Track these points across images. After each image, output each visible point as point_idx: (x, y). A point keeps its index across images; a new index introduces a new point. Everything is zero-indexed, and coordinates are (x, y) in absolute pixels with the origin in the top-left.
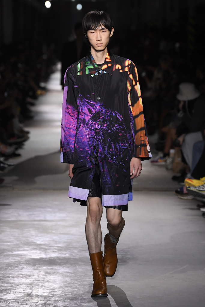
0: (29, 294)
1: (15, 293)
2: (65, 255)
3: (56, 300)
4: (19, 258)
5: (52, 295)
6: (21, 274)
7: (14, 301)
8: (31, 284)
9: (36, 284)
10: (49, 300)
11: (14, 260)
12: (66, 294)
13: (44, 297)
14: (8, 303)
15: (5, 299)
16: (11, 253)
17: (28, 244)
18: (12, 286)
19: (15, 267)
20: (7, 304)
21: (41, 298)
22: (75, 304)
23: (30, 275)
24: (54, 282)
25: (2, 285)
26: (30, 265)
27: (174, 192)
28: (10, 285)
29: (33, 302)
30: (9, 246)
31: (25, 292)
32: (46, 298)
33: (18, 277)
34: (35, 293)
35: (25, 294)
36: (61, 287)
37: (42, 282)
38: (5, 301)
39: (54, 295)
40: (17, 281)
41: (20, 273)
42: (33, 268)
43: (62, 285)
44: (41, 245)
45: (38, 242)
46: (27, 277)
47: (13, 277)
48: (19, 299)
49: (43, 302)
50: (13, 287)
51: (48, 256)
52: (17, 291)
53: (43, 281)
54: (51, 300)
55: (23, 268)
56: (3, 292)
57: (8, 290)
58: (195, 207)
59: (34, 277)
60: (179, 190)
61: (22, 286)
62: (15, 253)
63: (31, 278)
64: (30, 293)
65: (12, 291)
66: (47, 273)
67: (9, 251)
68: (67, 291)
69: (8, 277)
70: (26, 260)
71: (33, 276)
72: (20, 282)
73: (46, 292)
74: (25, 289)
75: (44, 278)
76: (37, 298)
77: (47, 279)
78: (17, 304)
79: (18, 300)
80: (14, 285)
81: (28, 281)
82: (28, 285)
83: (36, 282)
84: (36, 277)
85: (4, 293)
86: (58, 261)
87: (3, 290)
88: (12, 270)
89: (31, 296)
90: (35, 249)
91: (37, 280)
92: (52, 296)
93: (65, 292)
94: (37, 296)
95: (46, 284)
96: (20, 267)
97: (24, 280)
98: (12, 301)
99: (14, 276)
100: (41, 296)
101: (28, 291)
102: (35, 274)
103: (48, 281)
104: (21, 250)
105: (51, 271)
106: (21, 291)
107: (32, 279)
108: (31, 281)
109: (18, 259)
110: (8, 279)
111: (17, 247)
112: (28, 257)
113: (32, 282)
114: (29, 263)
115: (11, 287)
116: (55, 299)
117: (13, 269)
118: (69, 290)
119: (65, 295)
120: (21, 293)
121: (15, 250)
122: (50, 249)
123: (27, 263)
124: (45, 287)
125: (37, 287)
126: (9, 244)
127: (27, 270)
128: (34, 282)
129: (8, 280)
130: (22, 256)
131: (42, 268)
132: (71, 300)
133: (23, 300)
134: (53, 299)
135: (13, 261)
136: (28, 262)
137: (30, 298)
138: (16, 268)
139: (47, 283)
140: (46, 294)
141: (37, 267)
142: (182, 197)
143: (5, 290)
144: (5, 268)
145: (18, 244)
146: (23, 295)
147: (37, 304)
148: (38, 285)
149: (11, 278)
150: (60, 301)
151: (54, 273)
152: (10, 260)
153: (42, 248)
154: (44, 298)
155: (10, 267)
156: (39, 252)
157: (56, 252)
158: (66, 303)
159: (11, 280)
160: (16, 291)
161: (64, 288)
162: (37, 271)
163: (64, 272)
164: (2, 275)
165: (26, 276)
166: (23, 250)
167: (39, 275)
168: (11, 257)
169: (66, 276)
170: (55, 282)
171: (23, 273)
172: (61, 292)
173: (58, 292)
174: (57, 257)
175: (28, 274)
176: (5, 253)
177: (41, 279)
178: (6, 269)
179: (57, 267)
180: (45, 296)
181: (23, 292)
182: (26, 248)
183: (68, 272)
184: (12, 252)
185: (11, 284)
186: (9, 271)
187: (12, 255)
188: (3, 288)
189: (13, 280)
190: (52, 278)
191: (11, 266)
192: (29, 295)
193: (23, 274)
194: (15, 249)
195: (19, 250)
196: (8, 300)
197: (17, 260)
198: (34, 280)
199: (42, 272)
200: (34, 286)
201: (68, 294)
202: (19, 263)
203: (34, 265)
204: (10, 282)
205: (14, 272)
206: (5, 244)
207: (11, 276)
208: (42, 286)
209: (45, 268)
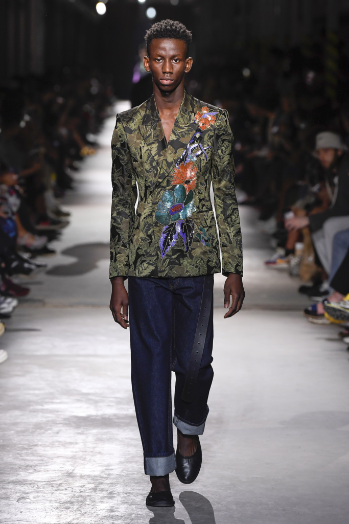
0: (70, 473)
1: (47, 471)
2: (128, 410)
3: (113, 483)
4: (54, 416)
5: (106, 474)
6: (57, 442)
7: (46, 484)
8: (73, 458)
9: (80, 458)
10: (102, 483)
11: (46, 418)
12: (129, 473)
13: (94, 478)
14: (36, 486)
15: (31, 481)
16: (39, 407)
17: (68, 393)
18: (42, 460)
19: (47, 430)
20: (35, 488)
21: (89, 480)
22: (143, 490)
23: (71, 443)
24: (109, 454)
25: (27, 458)
26: (71, 426)
27: (302, 313)
28: (39, 458)
29: (76, 486)
30: (37, 395)
31: (62, 469)
32: (97, 480)
33: (52, 445)
34: (78, 471)
35: (63, 472)
36: (121, 463)
37: (90, 453)
38: (30, 484)
39: (109, 475)
40: (50, 452)
41: (55, 439)
42: (76, 431)
43: (123, 460)
44: (88, 394)
45: (85, 391)
46: (67, 446)
47: (45, 446)
48: (53, 481)
49: (92, 486)
50: (44, 462)
51: (100, 413)
52: (50, 467)
53: (92, 452)
54: (104, 482)
55: (60, 431)
56: (27, 470)
57: (36, 466)
58: (336, 336)
59: (77, 446)
60: (310, 309)
61: (58, 460)
62: (46, 407)
63: (73, 447)
64: (70, 471)
65: (42, 468)
66: (99, 440)
67: (37, 403)
68: (130, 469)
69: (36, 445)
70: (65, 419)
71: (77, 443)
72: (55, 454)
73: (96, 470)
74: (64, 464)
75: (94, 448)
76: (82, 480)
77: (97, 450)
78: (50, 488)
79: (52, 483)
80: (46, 459)
81: (68, 452)
82: (67, 458)
83: (81, 454)
84: (81, 446)
85: (30, 471)
86: (116, 420)
87: (27, 466)
88: (43, 435)
89: (73, 477)
90: (78, 401)
91: (83, 451)
92: (106, 476)
93: (127, 471)
94: (82, 477)
95: (97, 458)
96: (55, 429)
97: (61, 451)
98: (41, 484)
99: (45, 444)
100: (89, 476)
101: (68, 467)
102: (78, 441)
103: (100, 453)
104: (57, 403)
105: (104, 436)
106: (57, 467)
107: (74, 450)
108: (72, 452)
109: (51, 416)
110: (36, 448)
111: (51, 397)
112: (68, 414)
113: (75, 454)
114: (69, 424)
115: (41, 462)
116: (111, 481)
117: (44, 433)
118: (133, 467)
119: (127, 475)
120: (56, 472)
121: (46, 403)
122: (103, 401)
123: (66, 424)
124: (94, 461)
125: (83, 462)
126: (37, 392)
127: (67, 434)
128: (77, 453)
129: (36, 451)
130: (58, 412)
131: (90, 432)
132: (136, 483)
133: (59, 482)
134: (108, 481)
135: (44, 420)
136: (67, 422)
137: (70, 480)
138: (50, 432)
139: (99, 456)
140: (97, 473)
141: (83, 430)
142: (315, 321)
143: (31, 466)
144: (31, 430)
145: (51, 394)
146: (60, 474)
147: (82, 489)
148: (84, 459)
149: (40, 447)
150: (119, 485)
151: (110, 440)
152: (39, 418)
153: (91, 400)
154: (93, 480)
155: (38, 430)
156: (85, 405)
157: (112, 406)
158: (129, 488)
159: (40, 450)
160: (48, 467)
161: (125, 464)
162: (83, 437)
163: (126, 438)
164: (27, 442)
165: (65, 444)
166: (60, 403)
167: (85, 442)
168: (41, 414)
169: (129, 445)
170: (112, 454)
171: (60, 440)
172: (121, 469)
173: (116, 470)
174: (115, 415)
175: (68, 440)
176: (31, 408)
177: (88, 450)
178: (33, 432)
179: (114, 431)
180: (95, 476)
181: (60, 469)
182: (65, 399)
183: (132, 439)
184: (42, 405)
185: (40, 456)
186: (37, 436)
187: (43, 411)
188: (28, 463)
189: (45, 450)
190: (107, 447)
191: (41, 428)
192: (70, 475)
193: (60, 442)
194: (47, 400)
195: (53, 403)
196: (36, 482)
197: (50, 419)
198: (78, 450)
199: (91, 438)
200: (77, 460)
201: (132, 474)
202: (54, 423)
203: (78, 427)
204: (39, 454)
205: (45, 438)
206: (31, 392)
207: (40, 443)
208: (90, 461)
209: (95, 431)
